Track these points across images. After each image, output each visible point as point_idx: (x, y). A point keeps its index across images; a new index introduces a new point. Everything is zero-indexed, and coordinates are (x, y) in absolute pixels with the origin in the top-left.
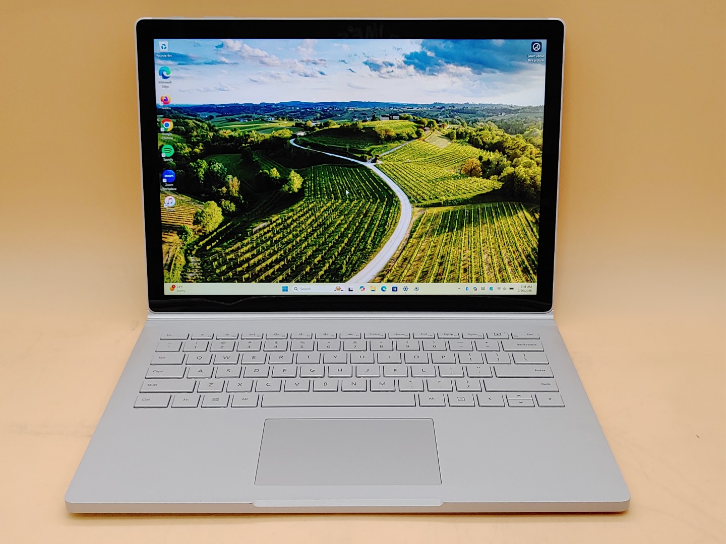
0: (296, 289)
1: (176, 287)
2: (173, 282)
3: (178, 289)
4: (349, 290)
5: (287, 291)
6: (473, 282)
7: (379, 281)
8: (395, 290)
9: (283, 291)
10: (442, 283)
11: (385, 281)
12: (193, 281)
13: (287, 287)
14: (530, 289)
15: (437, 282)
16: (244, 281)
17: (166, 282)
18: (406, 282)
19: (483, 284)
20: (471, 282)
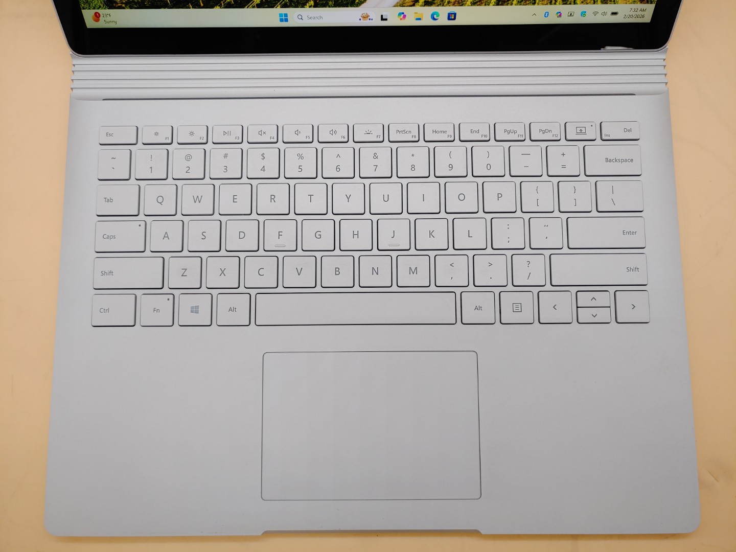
0: (300, 17)
1: (101, 16)
2: (94, 8)
3: (105, 19)
4: (382, 19)
5: (286, 20)
6: (557, 3)
7: (412, 3)
8: (453, 18)
9: (282, 20)
10: (509, 7)
11: (420, 3)
12: (124, 5)
13: (286, 15)
14: (643, 13)
15: (502, 5)
16: (202, 5)
17: (84, 9)
18: (454, 5)
19: (572, 6)
20: (555, 4)
